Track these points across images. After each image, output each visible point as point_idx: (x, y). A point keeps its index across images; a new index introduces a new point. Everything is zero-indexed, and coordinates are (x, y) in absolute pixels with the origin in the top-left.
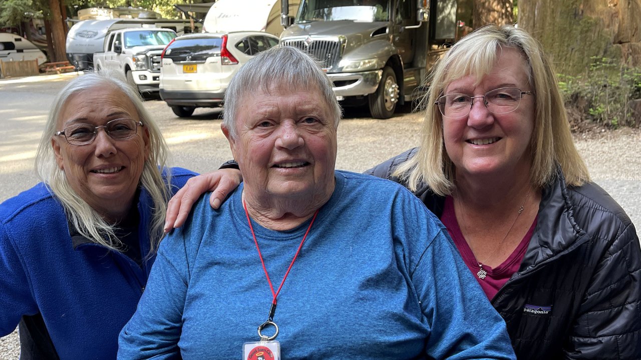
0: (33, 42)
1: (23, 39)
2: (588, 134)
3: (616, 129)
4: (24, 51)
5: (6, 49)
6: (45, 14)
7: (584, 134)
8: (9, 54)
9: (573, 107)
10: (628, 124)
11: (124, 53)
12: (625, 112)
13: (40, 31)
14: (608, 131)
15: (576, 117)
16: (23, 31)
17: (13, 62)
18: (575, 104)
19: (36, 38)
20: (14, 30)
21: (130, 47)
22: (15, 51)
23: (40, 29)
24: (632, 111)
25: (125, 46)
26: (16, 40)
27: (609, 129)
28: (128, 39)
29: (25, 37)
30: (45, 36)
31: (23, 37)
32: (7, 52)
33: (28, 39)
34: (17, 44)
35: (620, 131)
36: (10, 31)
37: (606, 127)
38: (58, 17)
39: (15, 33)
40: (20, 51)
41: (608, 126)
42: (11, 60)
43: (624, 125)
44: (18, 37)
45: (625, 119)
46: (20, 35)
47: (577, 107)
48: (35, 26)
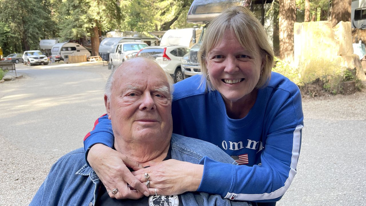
0: (85, 47)
1: (80, 45)
2: (323, 97)
3: (335, 95)
4: (80, 51)
5: (72, 50)
6: (91, 34)
7: (321, 97)
8: (73, 52)
9: (316, 85)
10: (341, 93)
11: (122, 54)
12: (339, 87)
13: (89, 42)
14: (332, 96)
15: (317, 89)
16: (81, 42)
17: (74, 56)
18: (318, 83)
19: (87, 45)
20: (77, 41)
21: (125, 51)
22: (76, 51)
23: (89, 41)
24: (343, 87)
25: (123, 50)
26: (77, 46)
27: (333, 95)
28: (125, 47)
29: (81, 44)
30: (91, 44)
31: (81, 45)
32: (73, 51)
33: (83, 45)
34: (77, 48)
35: (337, 96)
36: (75, 42)
37: (331, 94)
38: (97, 35)
39: (77, 43)
40: (79, 51)
41: (332, 94)
42: (74, 55)
43: (339, 94)
44: (78, 45)
45: (339, 91)
46: (79, 44)
47: (319, 85)
48: (87, 40)
